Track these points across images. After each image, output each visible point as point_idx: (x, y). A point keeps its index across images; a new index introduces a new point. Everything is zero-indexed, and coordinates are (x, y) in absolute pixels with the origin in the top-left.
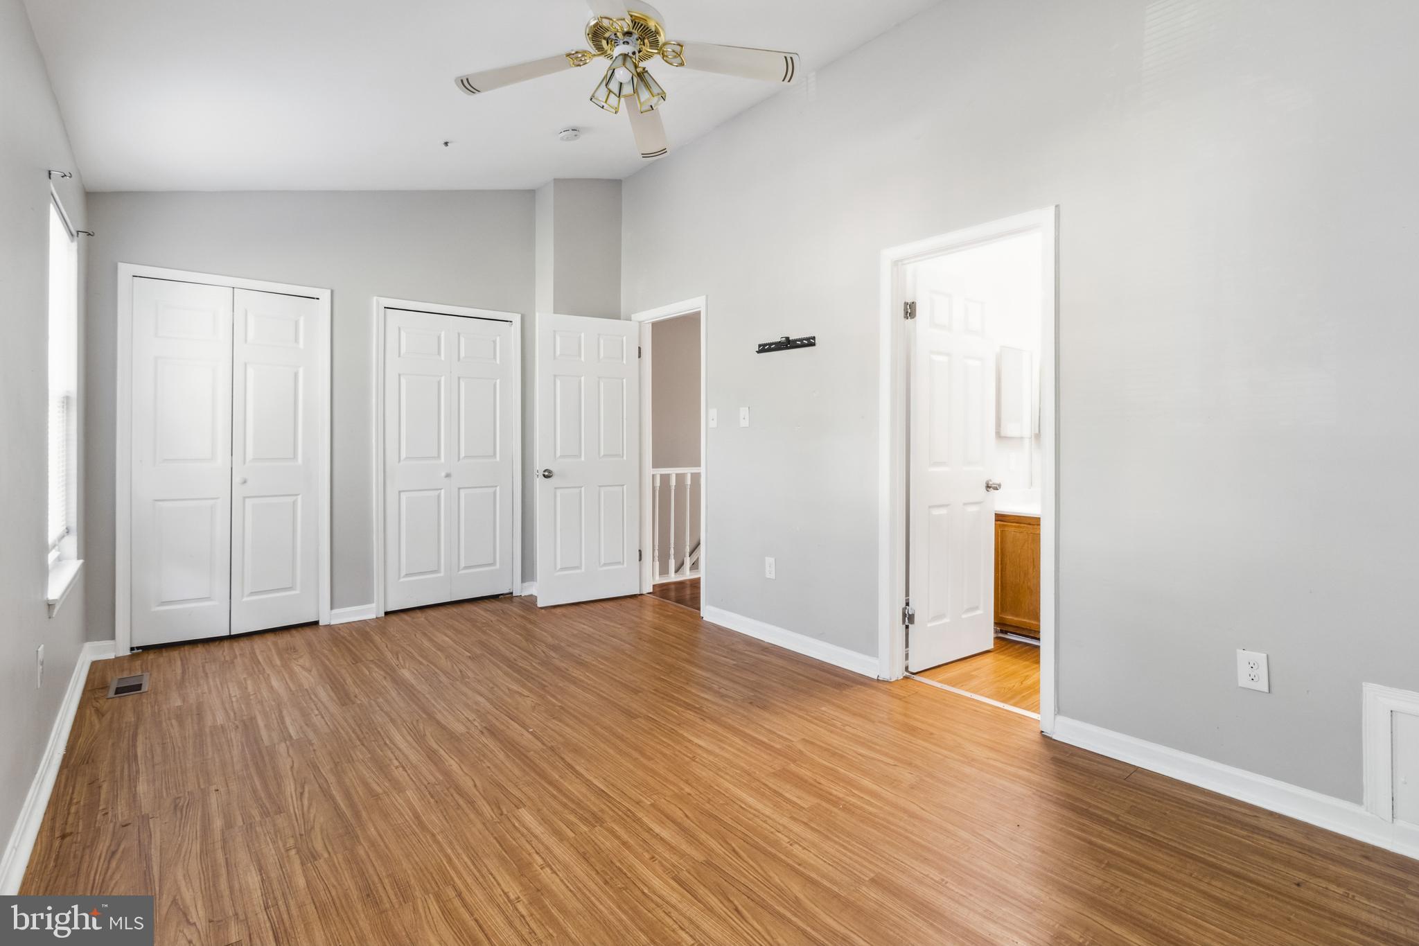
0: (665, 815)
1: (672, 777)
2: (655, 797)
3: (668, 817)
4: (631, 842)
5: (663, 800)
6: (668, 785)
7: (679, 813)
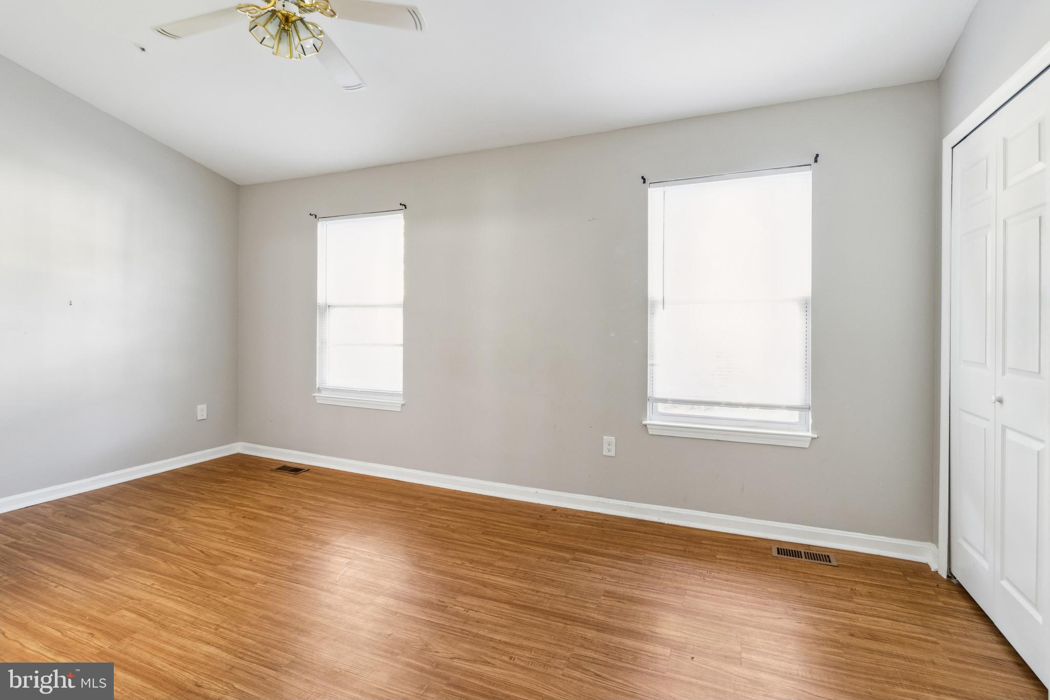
0: (245, 580)
1: (240, 606)
2: (254, 588)
3: (243, 580)
4: (266, 564)
5: (247, 588)
6: (244, 599)
7: (232, 583)
